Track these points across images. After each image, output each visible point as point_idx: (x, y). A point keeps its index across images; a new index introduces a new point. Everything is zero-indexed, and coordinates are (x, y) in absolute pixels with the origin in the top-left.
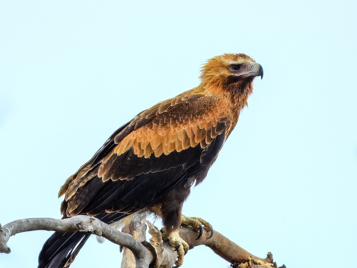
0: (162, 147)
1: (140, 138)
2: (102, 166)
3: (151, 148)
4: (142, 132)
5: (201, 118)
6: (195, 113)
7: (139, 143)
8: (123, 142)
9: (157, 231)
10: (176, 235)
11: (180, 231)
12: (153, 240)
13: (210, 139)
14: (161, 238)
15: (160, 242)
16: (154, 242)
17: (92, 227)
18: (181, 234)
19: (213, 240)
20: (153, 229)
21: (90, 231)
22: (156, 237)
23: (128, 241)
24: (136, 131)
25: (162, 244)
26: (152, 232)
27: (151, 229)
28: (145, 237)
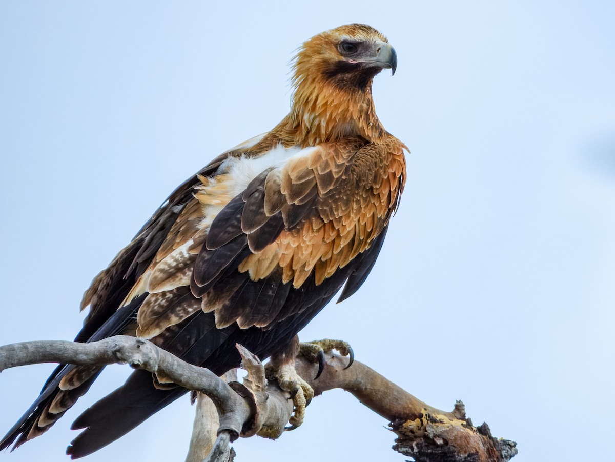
10: (290, 369)
12: (249, 380)
14: (264, 375)
15: (262, 383)
16: (251, 382)
17: (141, 357)
18: (300, 369)
19: (356, 379)
20: (248, 359)
21: (136, 362)
22: (254, 374)
23: (205, 382)
25: (265, 387)
26: (247, 364)
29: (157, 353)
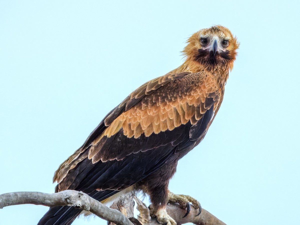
0: (152, 126)
1: (130, 120)
2: (92, 148)
3: (141, 128)
4: (131, 113)
5: (190, 95)
6: (184, 91)
7: (129, 124)
8: (113, 124)
9: (144, 207)
10: (164, 211)
11: (168, 208)
12: (141, 217)
13: (199, 115)
14: (149, 214)
15: (148, 219)
16: (142, 218)
17: (81, 202)
18: (169, 211)
19: (201, 218)
20: (141, 205)
21: (78, 205)
22: (144, 213)
23: (116, 217)
24: (126, 113)
25: (149, 221)
26: (140, 208)
27: (139, 206)
28: (133, 214)
29: (90, 200)
